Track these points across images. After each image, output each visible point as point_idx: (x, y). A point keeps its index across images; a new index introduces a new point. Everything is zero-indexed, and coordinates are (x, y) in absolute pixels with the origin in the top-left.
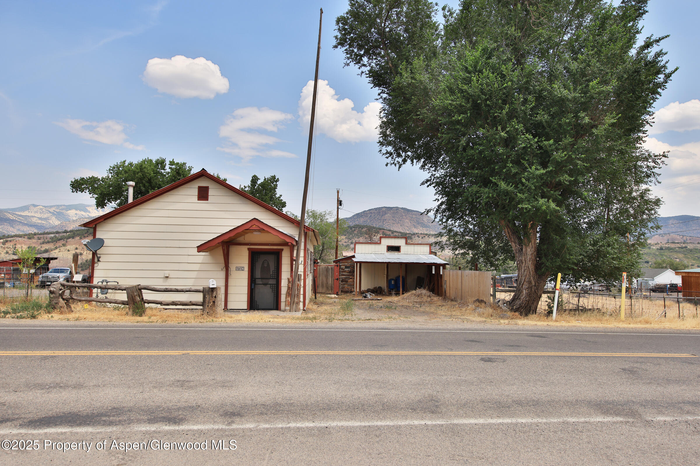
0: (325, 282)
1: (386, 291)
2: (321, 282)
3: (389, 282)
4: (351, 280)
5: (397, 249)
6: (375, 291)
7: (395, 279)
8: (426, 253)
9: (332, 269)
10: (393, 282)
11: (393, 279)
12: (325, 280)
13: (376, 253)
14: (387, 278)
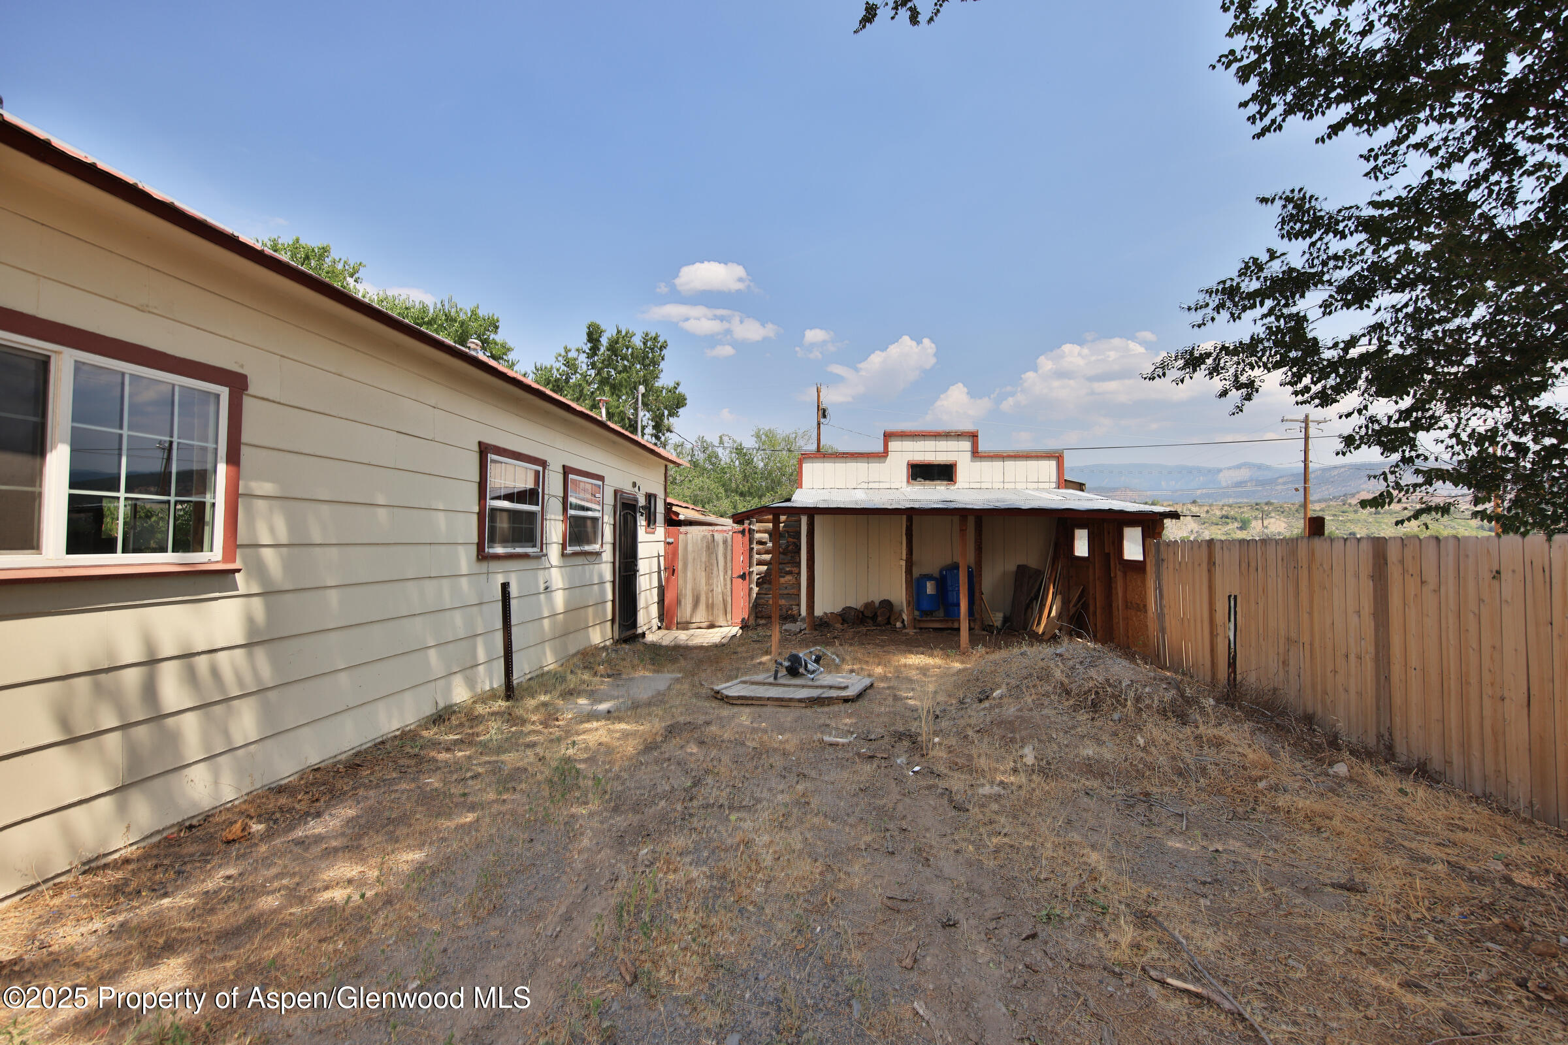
0: (703, 587)
1: (905, 617)
2: (689, 586)
3: (915, 584)
4: (789, 578)
5: (944, 472)
6: (868, 613)
7: (936, 574)
8: (1046, 486)
9: (725, 542)
10: (930, 588)
11: (929, 577)
12: (703, 581)
13: (871, 485)
14: (909, 571)
